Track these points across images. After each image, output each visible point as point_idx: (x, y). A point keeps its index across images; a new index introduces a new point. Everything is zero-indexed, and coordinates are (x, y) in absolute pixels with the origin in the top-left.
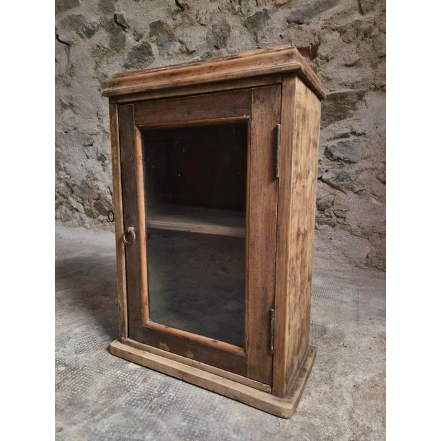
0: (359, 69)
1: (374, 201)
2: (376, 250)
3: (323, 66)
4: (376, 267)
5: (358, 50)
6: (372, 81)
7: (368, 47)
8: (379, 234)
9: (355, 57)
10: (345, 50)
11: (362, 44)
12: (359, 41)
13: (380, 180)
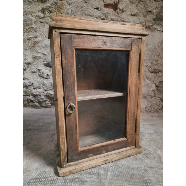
0: (138, 17)
1: (147, 81)
2: (150, 104)
3: (120, 14)
4: (150, 111)
5: (137, 8)
6: (144, 24)
7: (142, 7)
8: (151, 96)
9: (136, 11)
10: (130, 7)
11: (139, 5)
12: (137, 3)
13: (150, 71)
